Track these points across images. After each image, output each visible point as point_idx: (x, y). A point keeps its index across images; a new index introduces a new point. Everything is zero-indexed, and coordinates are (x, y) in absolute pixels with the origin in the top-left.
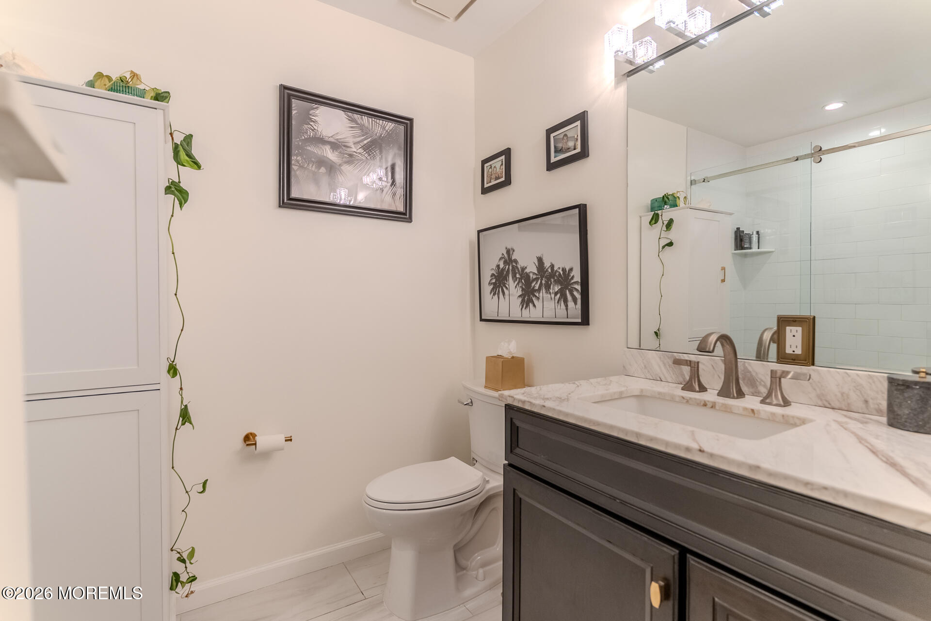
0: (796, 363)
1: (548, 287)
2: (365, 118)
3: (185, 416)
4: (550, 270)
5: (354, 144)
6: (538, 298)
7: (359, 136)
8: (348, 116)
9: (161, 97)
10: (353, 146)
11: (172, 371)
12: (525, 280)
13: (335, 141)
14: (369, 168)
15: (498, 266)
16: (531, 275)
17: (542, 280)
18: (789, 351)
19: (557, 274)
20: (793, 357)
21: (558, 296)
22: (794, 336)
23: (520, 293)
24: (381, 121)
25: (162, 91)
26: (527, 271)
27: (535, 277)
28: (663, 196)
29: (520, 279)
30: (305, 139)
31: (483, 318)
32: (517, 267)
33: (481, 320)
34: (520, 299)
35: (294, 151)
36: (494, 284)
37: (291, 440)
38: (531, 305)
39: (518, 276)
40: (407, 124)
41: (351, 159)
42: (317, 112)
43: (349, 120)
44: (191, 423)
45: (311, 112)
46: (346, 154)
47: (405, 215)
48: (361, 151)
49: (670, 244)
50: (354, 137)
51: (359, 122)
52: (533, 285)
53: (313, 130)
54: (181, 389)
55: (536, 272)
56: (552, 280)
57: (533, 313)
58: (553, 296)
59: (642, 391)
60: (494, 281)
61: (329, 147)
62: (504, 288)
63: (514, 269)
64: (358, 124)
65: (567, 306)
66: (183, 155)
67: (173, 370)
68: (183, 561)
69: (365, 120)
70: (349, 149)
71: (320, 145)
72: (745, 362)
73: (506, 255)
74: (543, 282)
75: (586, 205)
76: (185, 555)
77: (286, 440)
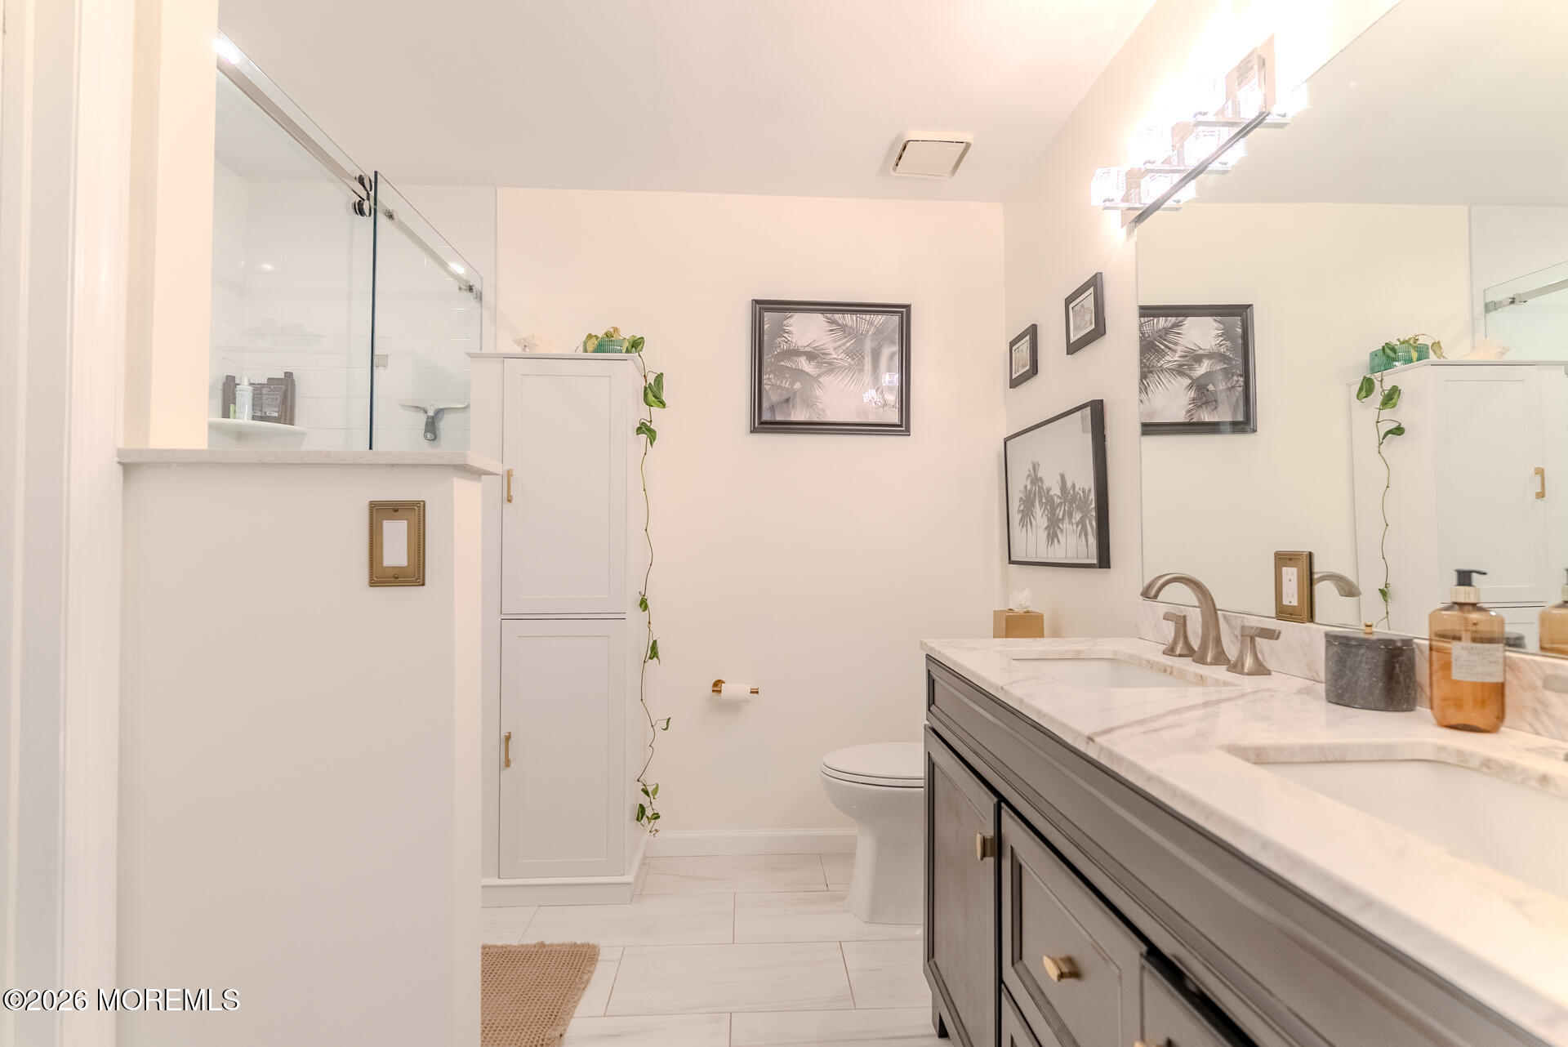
0: (1293, 618)
1: (1071, 516)
2: (848, 316)
3: (654, 652)
4: (1071, 492)
5: (834, 349)
6: (1062, 531)
7: (841, 340)
8: (827, 318)
9: (636, 344)
10: (833, 352)
11: (643, 606)
12: (1050, 506)
13: (812, 350)
14: (853, 376)
15: (1026, 486)
16: (1056, 498)
17: (1065, 505)
18: (1286, 602)
19: (1078, 496)
20: (1290, 611)
21: (1080, 527)
22: (1290, 580)
23: (1046, 524)
24: (868, 316)
25: (638, 337)
26: (1052, 493)
27: (1059, 501)
28: (1383, 347)
29: (1046, 504)
30: (778, 353)
31: (1012, 559)
32: (1043, 488)
33: (1011, 562)
34: (1046, 533)
35: (765, 369)
36: (1023, 511)
37: (757, 692)
38: (1056, 540)
39: (1044, 500)
40: (902, 312)
41: (831, 367)
42: (791, 321)
43: (829, 322)
44: (657, 658)
45: (785, 322)
46: (825, 363)
47: (902, 427)
48: (842, 356)
49: (1398, 431)
50: (834, 341)
51: (840, 322)
52: (1057, 512)
53: (786, 342)
54: (649, 623)
55: (1060, 495)
56: (1074, 505)
57: (1057, 554)
58: (1075, 527)
59: (1115, 652)
60: (1022, 508)
61: (805, 358)
62: (1032, 519)
63: (1041, 488)
64: (839, 325)
65: (1087, 541)
66: (651, 397)
67: (644, 604)
68: (646, 793)
69: (849, 319)
70: (828, 357)
71: (795, 358)
72: (1243, 618)
73: (1032, 471)
74: (1066, 508)
75: (1101, 401)
76: (650, 790)
77: (751, 692)
